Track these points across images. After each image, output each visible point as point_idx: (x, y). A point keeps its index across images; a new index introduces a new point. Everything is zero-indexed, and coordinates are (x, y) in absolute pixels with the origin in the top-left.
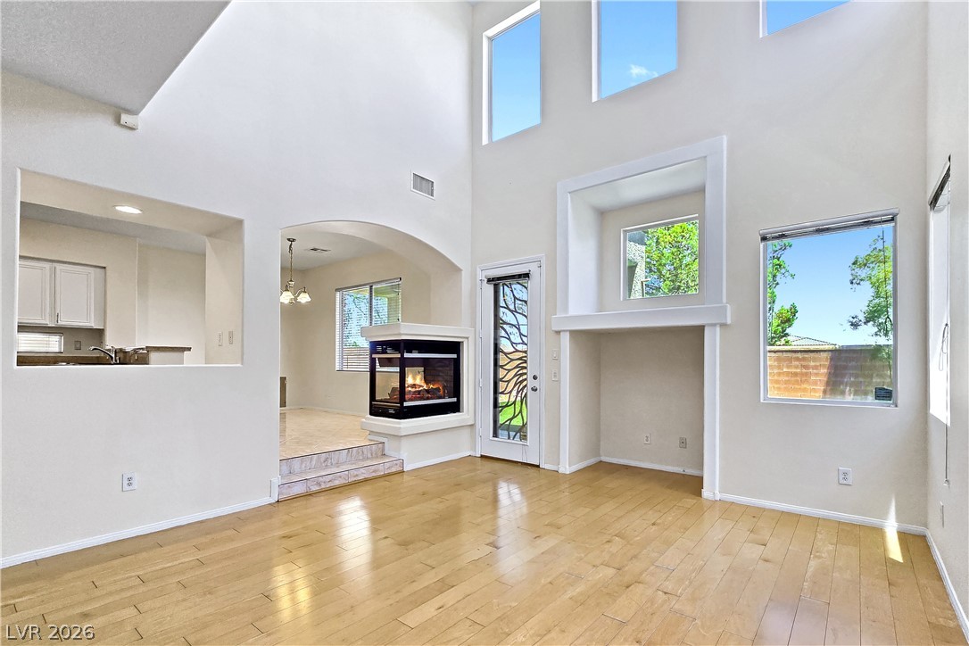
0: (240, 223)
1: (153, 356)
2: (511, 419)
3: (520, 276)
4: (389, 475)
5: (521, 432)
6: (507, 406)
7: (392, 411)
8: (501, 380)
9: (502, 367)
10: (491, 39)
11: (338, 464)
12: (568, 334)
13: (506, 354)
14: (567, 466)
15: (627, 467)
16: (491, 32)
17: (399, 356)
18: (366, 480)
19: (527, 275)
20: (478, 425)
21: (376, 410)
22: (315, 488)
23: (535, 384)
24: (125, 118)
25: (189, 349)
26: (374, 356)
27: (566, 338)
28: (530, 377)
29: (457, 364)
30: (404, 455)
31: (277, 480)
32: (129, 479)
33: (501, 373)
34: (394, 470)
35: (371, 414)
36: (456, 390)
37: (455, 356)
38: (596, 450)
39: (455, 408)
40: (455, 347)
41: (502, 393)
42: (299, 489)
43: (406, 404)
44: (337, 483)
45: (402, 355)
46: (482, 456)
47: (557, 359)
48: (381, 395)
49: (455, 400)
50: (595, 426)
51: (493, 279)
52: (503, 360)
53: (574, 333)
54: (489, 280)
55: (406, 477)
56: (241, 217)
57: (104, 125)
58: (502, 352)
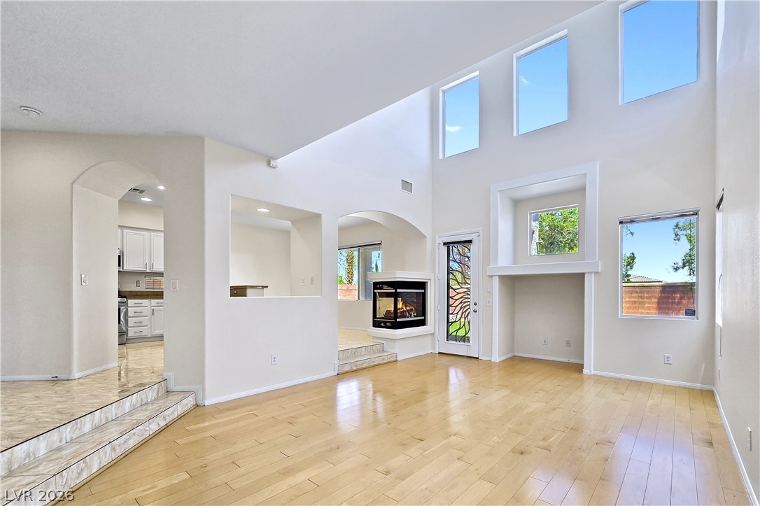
0: (318, 216)
1: (249, 291)
2: (457, 330)
3: (465, 242)
4: (390, 362)
5: (465, 339)
6: (455, 322)
7: (389, 324)
8: (451, 306)
9: (451, 297)
10: (444, 92)
11: (361, 355)
12: (498, 277)
13: (454, 290)
14: (496, 358)
15: (533, 359)
16: (445, 88)
17: (394, 291)
18: (379, 365)
19: (470, 241)
20: (437, 334)
21: (377, 324)
22: (354, 368)
23: (476, 308)
24: (272, 163)
25: (267, 287)
26: (375, 291)
27: (496, 281)
28: (472, 304)
29: (424, 295)
30: (397, 351)
31: (337, 362)
32: (274, 358)
33: (451, 301)
34: (392, 359)
35: (374, 326)
36: (423, 312)
37: (423, 291)
38: (512, 350)
39: (423, 323)
40: (422, 285)
41: (452, 314)
42: (347, 368)
43: (398, 320)
44: (365, 366)
45: (396, 291)
46: (439, 353)
47: (490, 293)
48: (380, 314)
49: (423, 318)
50: (511, 337)
51: (448, 243)
52: (452, 293)
53: (501, 277)
54: (444, 244)
55: (398, 364)
56: (320, 212)
57: (262, 167)
58: (452, 288)
